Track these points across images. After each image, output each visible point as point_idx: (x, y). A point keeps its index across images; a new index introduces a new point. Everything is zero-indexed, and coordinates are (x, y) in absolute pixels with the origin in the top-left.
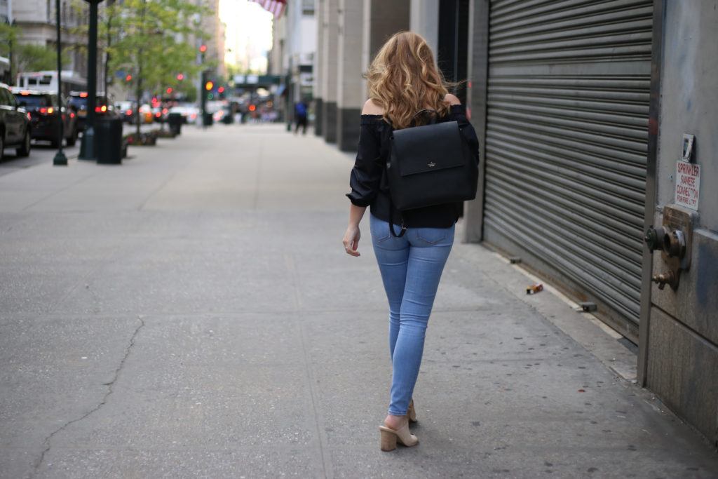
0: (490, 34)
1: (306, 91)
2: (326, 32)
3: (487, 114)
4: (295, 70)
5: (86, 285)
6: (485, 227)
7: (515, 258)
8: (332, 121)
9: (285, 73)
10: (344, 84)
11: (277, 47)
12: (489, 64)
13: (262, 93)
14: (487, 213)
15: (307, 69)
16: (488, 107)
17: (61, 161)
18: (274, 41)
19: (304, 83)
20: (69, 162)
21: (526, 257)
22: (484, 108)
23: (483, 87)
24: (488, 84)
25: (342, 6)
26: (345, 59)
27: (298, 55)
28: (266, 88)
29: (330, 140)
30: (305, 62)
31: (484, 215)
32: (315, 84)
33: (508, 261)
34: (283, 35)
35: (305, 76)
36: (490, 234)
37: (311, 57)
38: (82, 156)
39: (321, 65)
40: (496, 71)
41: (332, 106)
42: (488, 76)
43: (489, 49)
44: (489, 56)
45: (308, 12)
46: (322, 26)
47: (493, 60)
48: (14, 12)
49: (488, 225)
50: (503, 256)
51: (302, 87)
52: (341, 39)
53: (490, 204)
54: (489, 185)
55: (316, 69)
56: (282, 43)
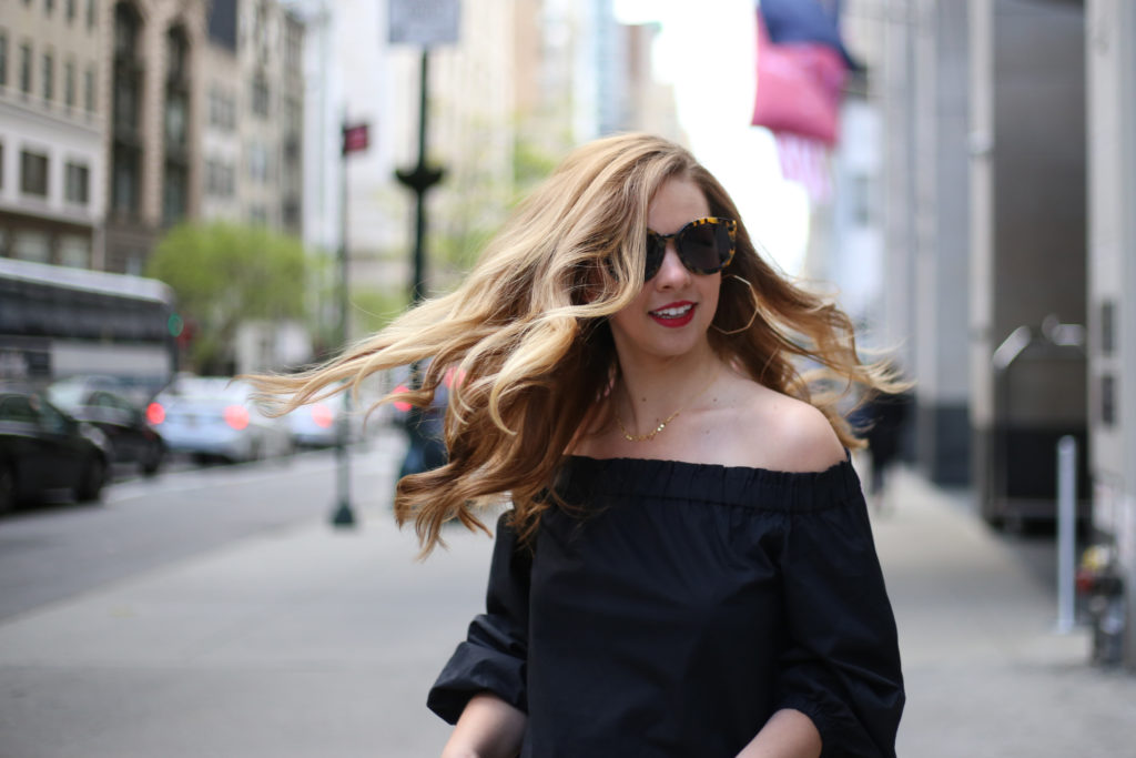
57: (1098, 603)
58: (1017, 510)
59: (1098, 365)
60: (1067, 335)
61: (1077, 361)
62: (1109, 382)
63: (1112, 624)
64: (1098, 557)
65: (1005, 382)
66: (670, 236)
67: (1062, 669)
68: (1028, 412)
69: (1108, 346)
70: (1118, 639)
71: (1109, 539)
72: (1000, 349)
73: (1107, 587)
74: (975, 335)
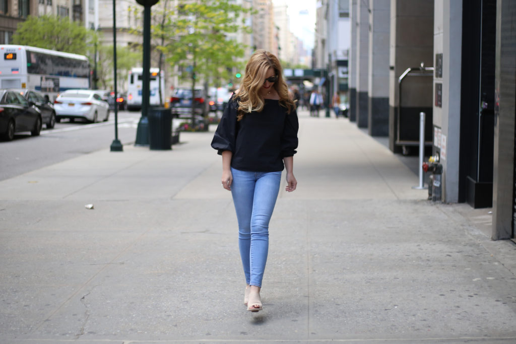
1: (343, 82)
2: (358, 30)
4: (333, 64)
5: (83, 294)
8: (364, 108)
9: (325, 67)
10: (373, 76)
11: (320, 45)
13: (308, 85)
15: (343, 63)
17: (117, 148)
18: (316, 42)
19: (341, 75)
20: (125, 148)
25: (371, 7)
26: (374, 54)
27: (335, 52)
28: (310, 80)
29: (362, 125)
30: (341, 57)
32: (349, 76)
34: (325, 36)
35: (342, 69)
37: (347, 53)
38: (138, 142)
39: (354, 59)
41: (364, 95)
45: (344, 15)
46: (355, 25)
48: (100, 20)
51: (339, 79)
52: (371, 35)
55: (350, 64)
56: (323, 42)
57: (431, 177)
59: (436, 80)
62: (439, 86)
63: (436, 184)
70: (438, 189)
71: (438, 151)
73: (436, 169)
74: (392, 68)
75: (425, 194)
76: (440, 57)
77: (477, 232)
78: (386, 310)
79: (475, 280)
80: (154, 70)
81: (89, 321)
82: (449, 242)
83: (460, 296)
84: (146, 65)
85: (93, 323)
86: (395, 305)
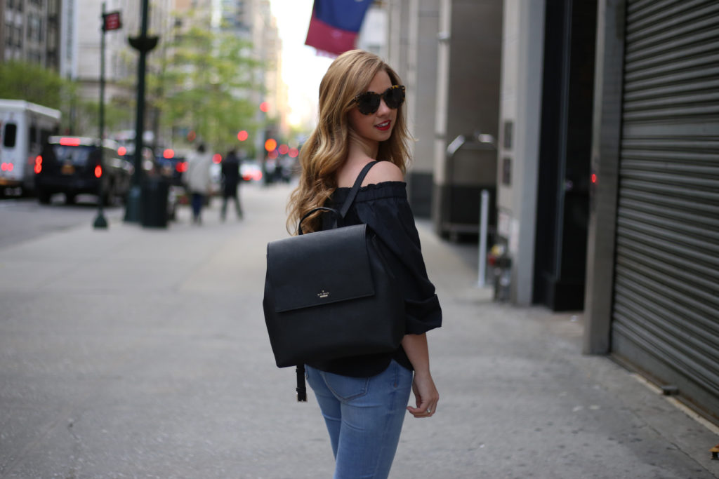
0: (624, 82)
3: (619, 186)
5: (71, 420)
6: (615, 336)
7: (669, 388)
12: (623, 122)
14: (617, 316)
16: (620, 177)
17: (101, 224)
20: (110, 225)
21: (689, 389)
22: (615, 180)
23: (615, 152)
24: (621, 148)
31: (612, 319)
33: (659, 391)
36: (621, 345)
38: (128, 218)
40: (634, 131)
42: (622, 137)
43: (623, 101)
44: (623, 111)
47: (628, 116)
49: (620, 333)
50: (649, 381)
53: (623, 305)
54: (620, 279)
57: (497, 271)
58: (455, 229)
59: (503, 153)
60: (486, 138)
61: (492, 151)
62: (508, 162)
63: (505, 281)
64: (498, 250)
65: (451, 162)
66: (382, 94)
67: (479, 303)
68: (462, 179)
69: (508, 145)
70: (508, 289)
71: (505, 241)
72: (451, 145)
73: (504, 263)
74: (438, 137)
75: (489, 293)
76: (509, 125)
77: (563, 344)
78: (470, 450)
79: (576, 409)
80: (148, 137)
81: (81, 460)
82: (530, 356)
83: (562, 432)
84: (140, 130)
85: (86, 462)
86: (481, 444)
